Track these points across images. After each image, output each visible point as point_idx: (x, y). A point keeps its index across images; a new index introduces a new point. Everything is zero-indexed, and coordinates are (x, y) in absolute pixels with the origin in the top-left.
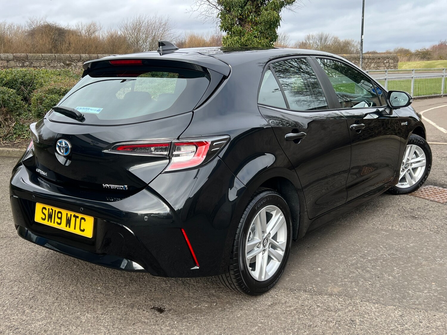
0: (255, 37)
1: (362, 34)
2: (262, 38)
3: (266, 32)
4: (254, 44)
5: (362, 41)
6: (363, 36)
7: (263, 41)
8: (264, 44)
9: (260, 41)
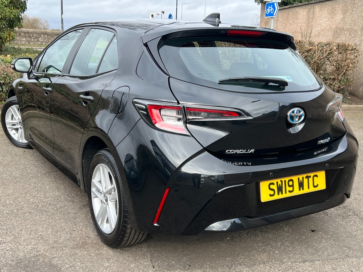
0: (6, 6)
1: (62, 13)
2: (12, 8)
3: (17, 3)
4: (5, 13)
5: (63, 20)
6: (63, 15)
7: (14, 11)
8: (16, 14)
9: (11, 11)
